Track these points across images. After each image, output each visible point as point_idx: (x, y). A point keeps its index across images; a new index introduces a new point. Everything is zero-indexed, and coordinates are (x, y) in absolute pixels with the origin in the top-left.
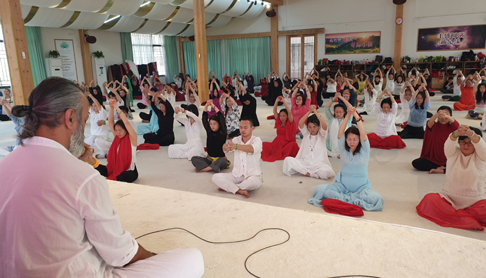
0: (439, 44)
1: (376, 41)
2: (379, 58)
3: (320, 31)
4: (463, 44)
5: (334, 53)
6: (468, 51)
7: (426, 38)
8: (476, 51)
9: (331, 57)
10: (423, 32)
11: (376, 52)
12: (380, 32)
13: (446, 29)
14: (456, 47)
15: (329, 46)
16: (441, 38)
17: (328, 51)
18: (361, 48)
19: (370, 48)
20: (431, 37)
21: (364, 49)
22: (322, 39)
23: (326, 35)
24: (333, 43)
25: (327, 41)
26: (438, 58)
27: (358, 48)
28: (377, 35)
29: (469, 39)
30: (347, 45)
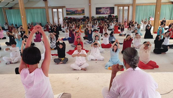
0: (102, 12)
1: (83, 11)
2: (84, 17)
3: (64, 7)
4: (108, 12)
5: (69, 15)
6: (110, 15)
7: (98, 11)
8: (112, 15)
9: (69, 16)
10: (97, 9)
11: (84, 15)
12: (84, 8)
13: (103, 8)
14: (107, 14)
15: (68, 12)
16: (102, 11)
17: (67, 14)
18: (78, 13)
19: (81, 13)
20: (99, 10)
21: (79, 14)
22: (65, 10)
23: (66, 9)
24: (69, 12)
25: (67, 11)
26: (102, 17)
27: (77, 13)
28: (83, 9)
29: (110, 11)
30: (74, 12)
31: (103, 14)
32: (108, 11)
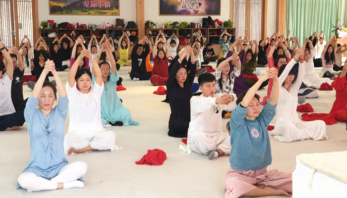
0: (180, 8)
1: (114, 1)
2: (120, 22)
4: (202, 9)
5: (62, 13)
6: (206, 17)
7: (168, 2)
8: (214, 18)
11: (115, 14)
14: (196, 13)
15: (55, 4)
16: (181, 2)
17: (54, 10)
18: (97, 8)
19: (108, 9)
20: (173, 1)
21: (101, 10)
26: (184, 24)
27: (92, 9)
29: (206, 4)
30: (79, 4)
31: (185, 12)
32: (200, 4)
